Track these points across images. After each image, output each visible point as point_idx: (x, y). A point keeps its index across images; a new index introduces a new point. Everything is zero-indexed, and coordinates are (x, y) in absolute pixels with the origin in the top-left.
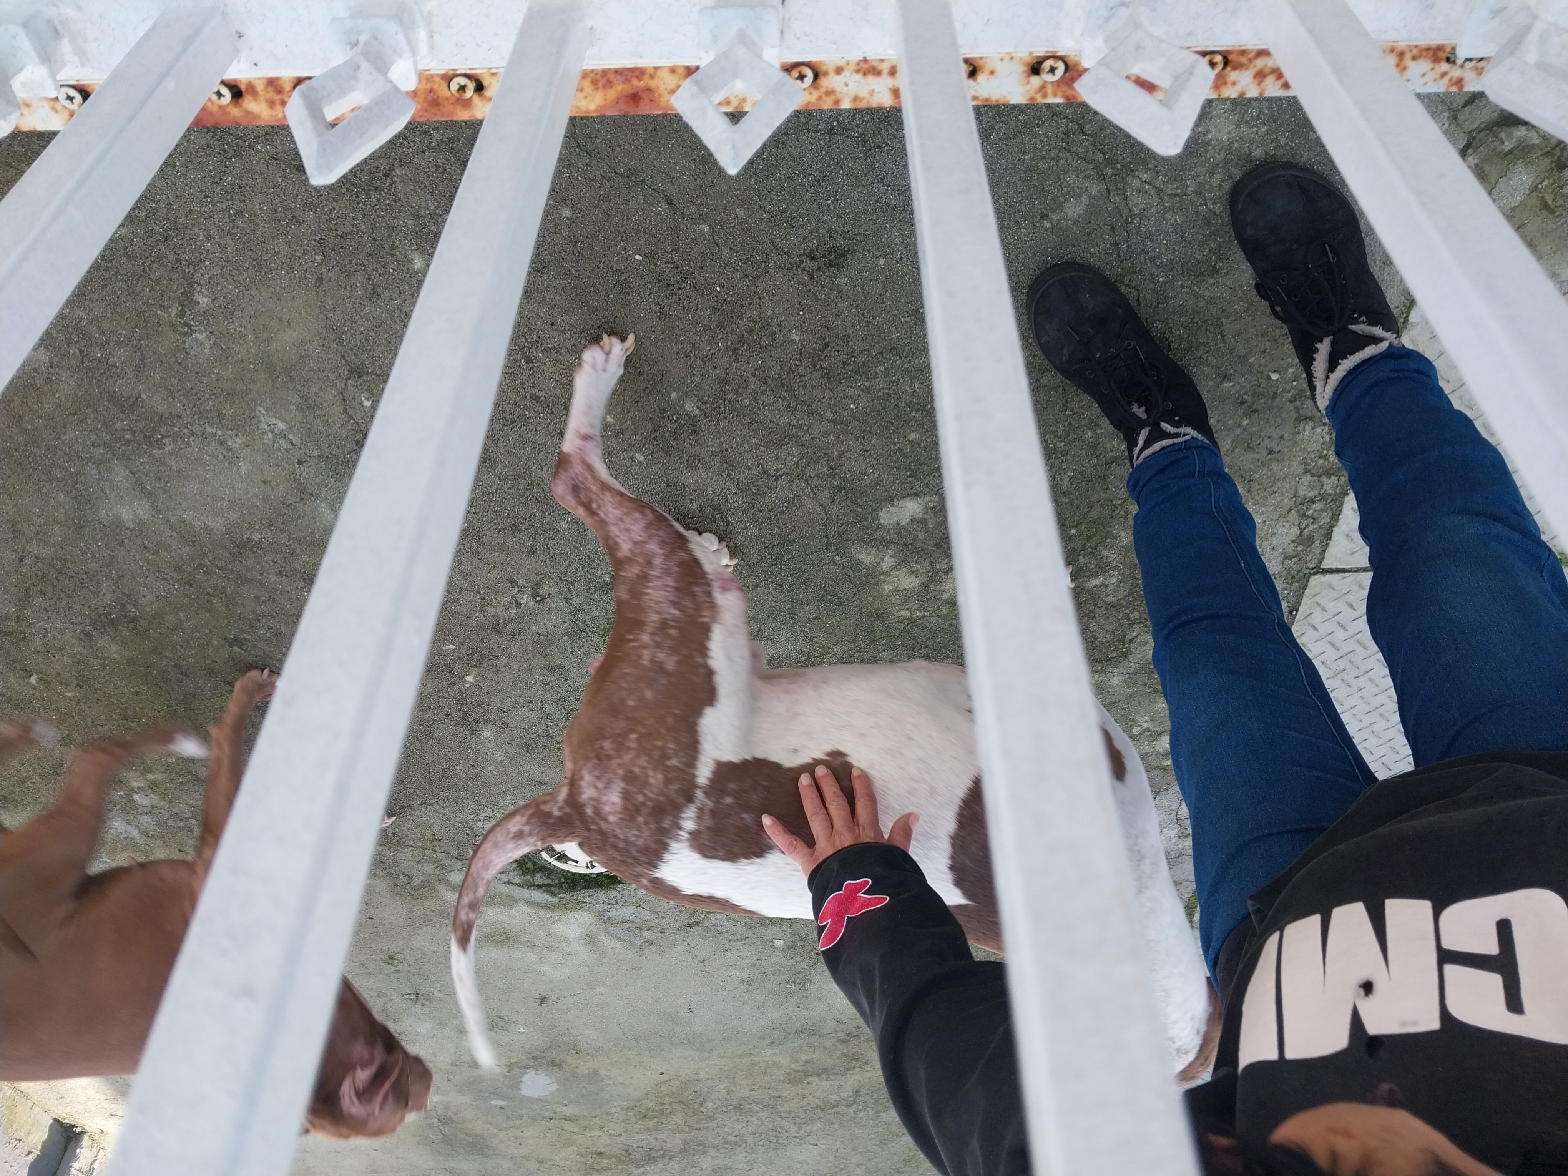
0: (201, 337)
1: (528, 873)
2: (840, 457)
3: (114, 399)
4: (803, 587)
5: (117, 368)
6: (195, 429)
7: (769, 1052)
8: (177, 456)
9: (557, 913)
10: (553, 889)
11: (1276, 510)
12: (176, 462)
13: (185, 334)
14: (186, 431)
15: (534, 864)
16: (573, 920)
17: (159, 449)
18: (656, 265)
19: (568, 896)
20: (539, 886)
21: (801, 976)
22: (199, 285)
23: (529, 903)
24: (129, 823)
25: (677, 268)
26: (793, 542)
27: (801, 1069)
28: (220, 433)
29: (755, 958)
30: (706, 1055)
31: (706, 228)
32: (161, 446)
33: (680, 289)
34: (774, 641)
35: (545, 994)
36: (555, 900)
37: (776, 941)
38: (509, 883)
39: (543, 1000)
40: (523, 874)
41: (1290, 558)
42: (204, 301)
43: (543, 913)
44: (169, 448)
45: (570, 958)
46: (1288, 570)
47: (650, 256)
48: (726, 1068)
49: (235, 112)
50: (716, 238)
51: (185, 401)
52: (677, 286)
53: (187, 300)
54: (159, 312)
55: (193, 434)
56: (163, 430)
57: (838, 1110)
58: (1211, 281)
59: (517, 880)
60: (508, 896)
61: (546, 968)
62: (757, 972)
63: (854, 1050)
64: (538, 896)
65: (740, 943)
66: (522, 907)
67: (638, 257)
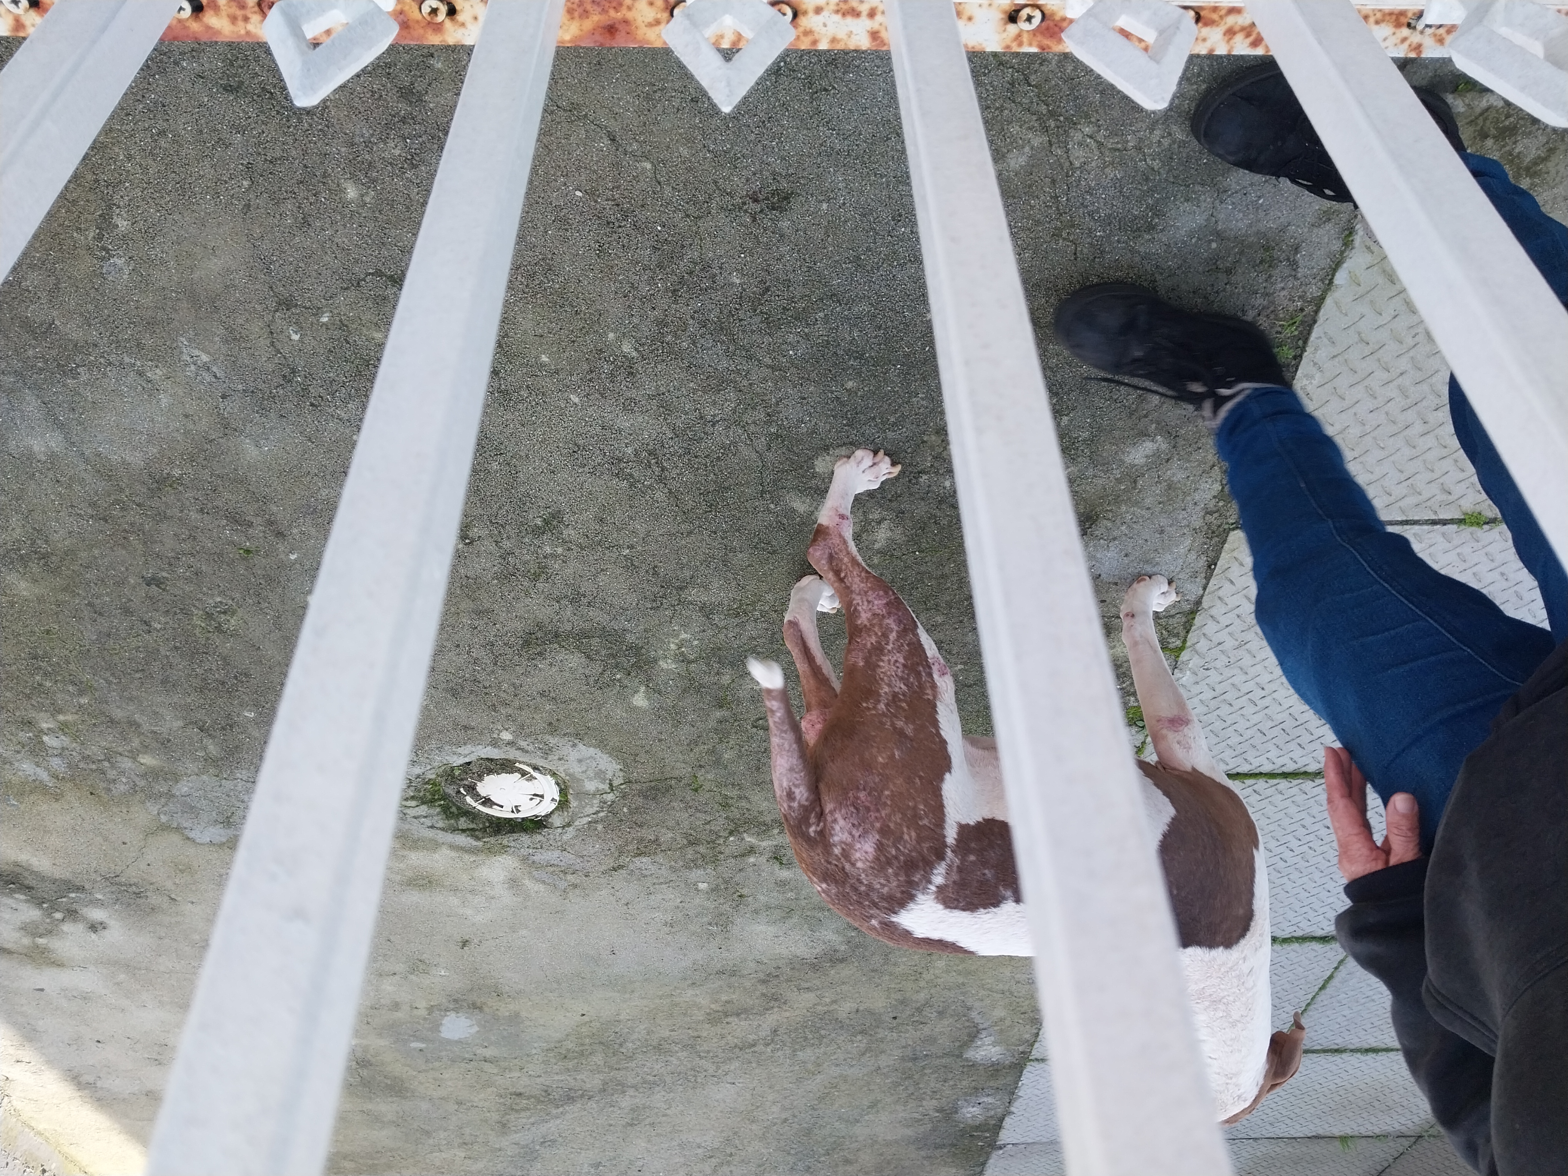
0: (120, 262)
1: (451, 818)
2: (777, 404)
3: (27, 325)
4: (737, 534)
5: (30, 292)
6: (113, 358)
7: (690, 992)
8: (92, 386)
9: (482, 857)
10: (477, 833)
11: (1199, 465)
12: (91, 393)
13: (103, 259)
14: (102, 360)
15: (459, 808)
16: (497, 864)
17: (74, 378)
18: (596, 201)
19: (492, 840)
20: (463, 831)
21: (724, 918)
22: (119, 207)
23: (453, 847)
24: (38, 765)
25: (618, 205)
26: (728, 488)
27: (720, 1009)
28: (138, 363)
29: (679, 901)
30: (627, 996)
31: (649, 166)
32: (76, 376)
33: (620, 227)
34: (706, 588)
35: (467, 938)
36: (480, 844)
37: (700, 884)
38: (432, 827)
39: (465, 943)
40: (447, 818)
41: (1211, 513)
42: (123, 224)
43: (467, 857)
44: (84, 377)
45: (493, 901)
46: (1209, 525)
47: (591, 193)
48: (647, 1009)
49: (195, 26)
50: (658, 176)
51: (102, 329)
52: (617, 224)
53: (105, 222)
54: (75, 234)
55: (110, 364)
56: (78, 360)
57: (756, 1049)
58: (1147, 237)
59: (440, 824)
60: (431, 840)
61: (469, 912)
62: (680, 915)
63: (773, 991)
64: (463, 840)
65: (663, 886)
66: (445, 851)
67: (578, 193)
